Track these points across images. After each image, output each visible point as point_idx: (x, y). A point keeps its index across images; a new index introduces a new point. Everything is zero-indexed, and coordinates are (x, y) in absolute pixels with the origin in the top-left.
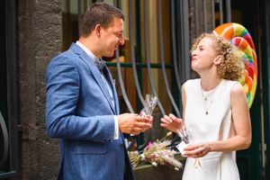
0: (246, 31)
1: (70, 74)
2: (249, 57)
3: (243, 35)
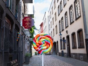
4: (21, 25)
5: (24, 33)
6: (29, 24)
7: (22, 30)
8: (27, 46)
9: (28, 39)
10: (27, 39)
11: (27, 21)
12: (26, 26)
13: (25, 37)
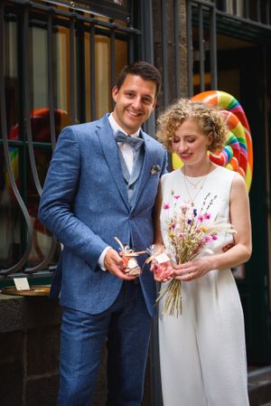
0: (236, 101)
1: (68, 150)
2: (239, 139)
3: (231, 108)
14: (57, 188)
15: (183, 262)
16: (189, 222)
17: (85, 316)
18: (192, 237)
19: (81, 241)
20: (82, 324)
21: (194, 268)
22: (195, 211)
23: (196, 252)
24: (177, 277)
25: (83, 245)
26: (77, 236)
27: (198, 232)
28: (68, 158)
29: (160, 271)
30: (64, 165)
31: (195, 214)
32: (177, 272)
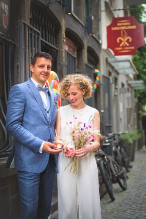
4: (104, 46)
5: (113, 68)
6: (128, 41)
7: (107, 60)
8: (126, 106)
9: (129, 85)
10: (123, 85)
11: (119, 31)
12: (119, 47)
13: (116, 80)
14: (15, 115)
15: (79, 149)
16: (82, 129)
17: (33, 174)
18: (83, 136)
19: (30, 139)
20: (32, 178)
21: (84, 151)
22: (85, 124)
23: (85, 143)
24: (76, 156)
25: (32, 141)
26: (28, 137)
27: (86, 134)
28: (19, 100)
29: (70, 152)
30: (17, 103)
31: (85, 126)
32: (77, 153)
